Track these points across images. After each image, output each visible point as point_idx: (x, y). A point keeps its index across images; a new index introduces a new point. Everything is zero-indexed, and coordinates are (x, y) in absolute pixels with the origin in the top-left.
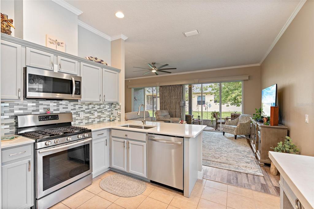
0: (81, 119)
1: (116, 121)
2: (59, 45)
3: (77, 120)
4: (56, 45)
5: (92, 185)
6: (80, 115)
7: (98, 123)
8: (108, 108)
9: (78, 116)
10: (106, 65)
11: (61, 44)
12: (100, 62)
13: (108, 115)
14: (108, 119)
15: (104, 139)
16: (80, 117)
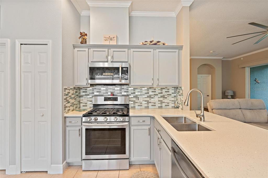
0: (140, 102)
1: (180, 109)
2: (111, 40)
3: (137, 102)
4: (109, 41)
5: (128, 171)
6: (140, 99)
7: (159, 109)
8: (172, 93)
9: (137, 99)
10: (162, 45)
11: (113, 39)
12: (155, 44)
13: (172, 101)
14: (171, 105)
15: (148, 127)
16: (140, 100)
